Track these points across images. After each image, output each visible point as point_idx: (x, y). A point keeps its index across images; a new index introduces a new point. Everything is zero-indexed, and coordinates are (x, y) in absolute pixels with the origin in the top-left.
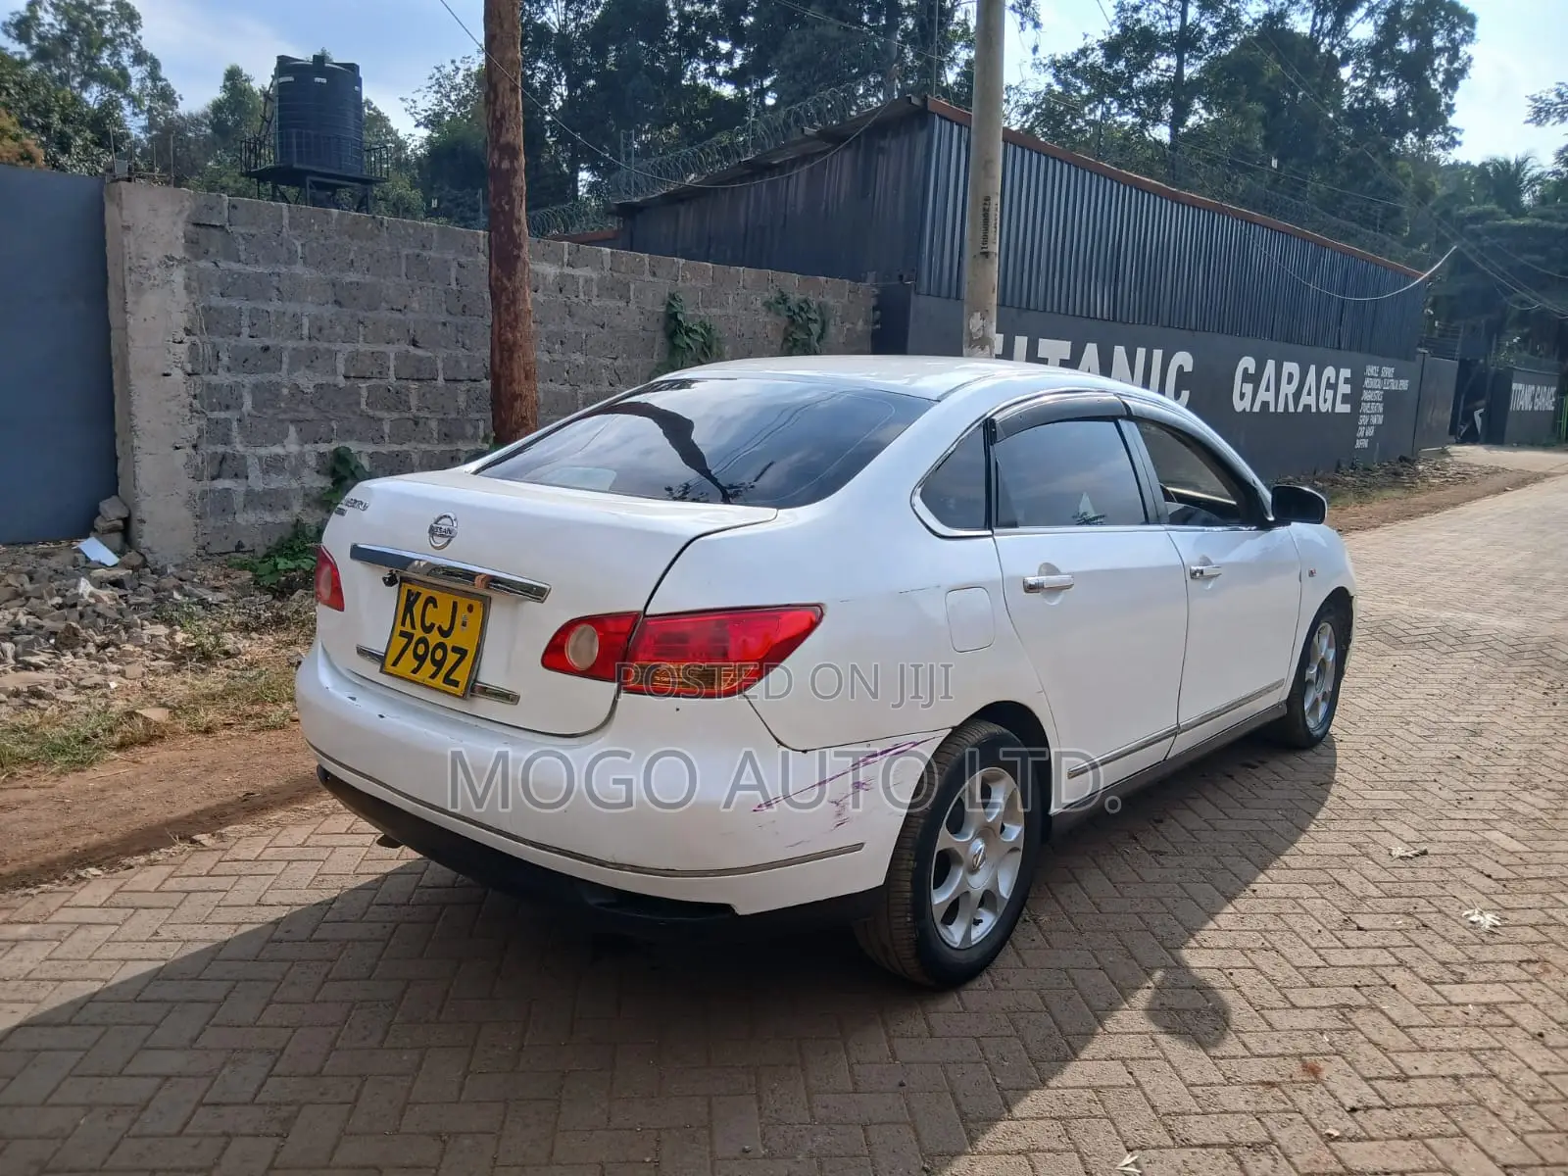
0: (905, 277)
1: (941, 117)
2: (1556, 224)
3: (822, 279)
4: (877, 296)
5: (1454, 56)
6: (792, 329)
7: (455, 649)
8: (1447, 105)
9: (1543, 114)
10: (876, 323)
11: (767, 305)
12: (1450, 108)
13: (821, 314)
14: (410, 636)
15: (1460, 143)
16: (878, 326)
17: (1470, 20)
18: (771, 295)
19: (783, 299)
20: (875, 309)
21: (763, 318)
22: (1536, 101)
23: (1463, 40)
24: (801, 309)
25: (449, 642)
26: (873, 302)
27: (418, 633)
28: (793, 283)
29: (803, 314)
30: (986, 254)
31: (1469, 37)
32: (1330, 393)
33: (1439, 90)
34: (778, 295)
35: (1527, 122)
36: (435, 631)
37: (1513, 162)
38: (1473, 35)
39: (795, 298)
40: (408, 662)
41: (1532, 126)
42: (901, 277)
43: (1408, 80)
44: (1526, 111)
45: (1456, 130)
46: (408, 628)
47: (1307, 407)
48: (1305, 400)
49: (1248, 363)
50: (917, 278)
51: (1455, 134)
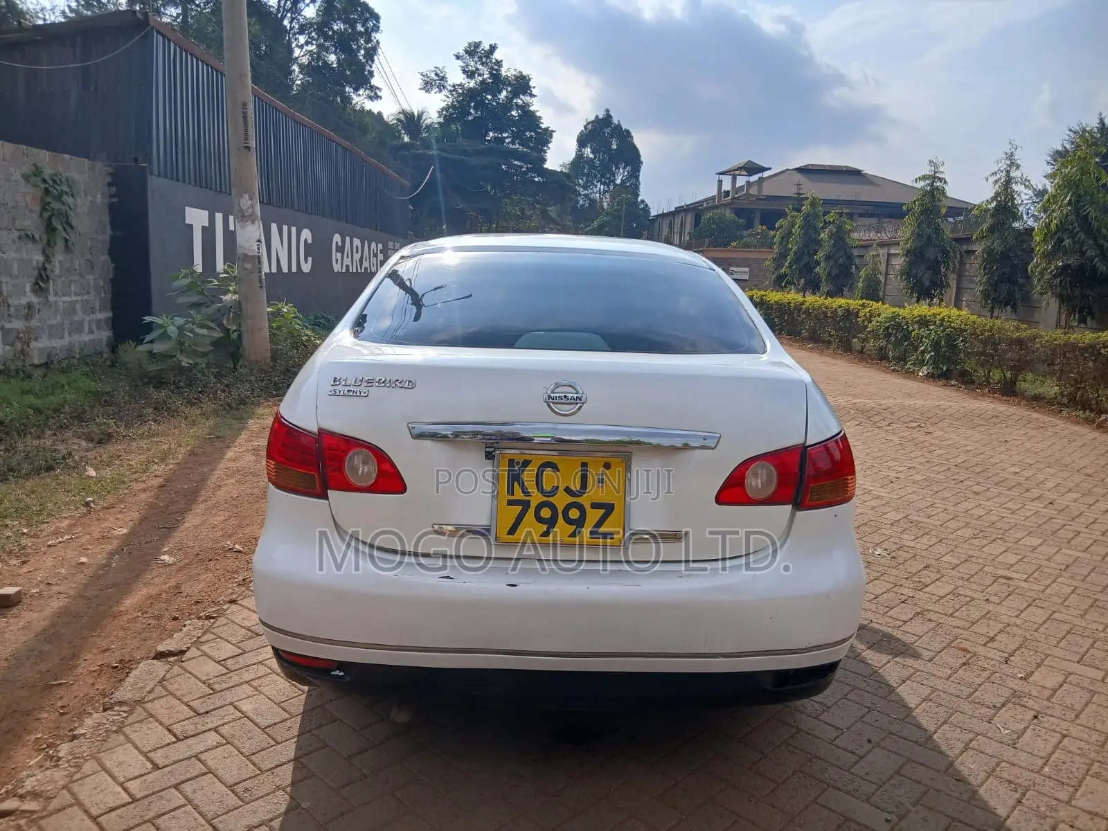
0: (140, 159)
1: (158, 32)
2: (449, 155)
3: (67, 156)
4: (110, 174)
5: (369, 40)
6: (48, 199)
7: (595, 506)
8: (369, 71)
9: (429, 86)
10: (112, 196)
11: (26, 178)
12: (371, 74)
13: (69, 186)
14: (526, 505)
15: (381, 98)
16: (115, 200)
17: (377, 17)
18: (27, 169)
19: (37, 171)
20: (109, 185)
21: (23, 188)
22: (423, 75)
23: (373, 30)
24: (55, 182)
25: (585, 500)
26: (108, 179)
27: (536, 498)
28: (43, 157)
29: (57, 187)
30: (248, 148)
31: (376, 28)
32: (375, 259)
33: (363, 61)
34: (33, 168)
35: (420, 89)
36: (561, 492)
37: (416, 114)
38: (379, 27)
39: (48, 172)
40: (531, 528)
41: (423, 92)
42: (136, 160)
43: (343, 51)
44: (419, 82)
45: (378, 88)
46: (519, 495)
47: (366, 268)
48: (366, 264)
49: (337, 238)
50: (150, 162)
51: (378, 92)
